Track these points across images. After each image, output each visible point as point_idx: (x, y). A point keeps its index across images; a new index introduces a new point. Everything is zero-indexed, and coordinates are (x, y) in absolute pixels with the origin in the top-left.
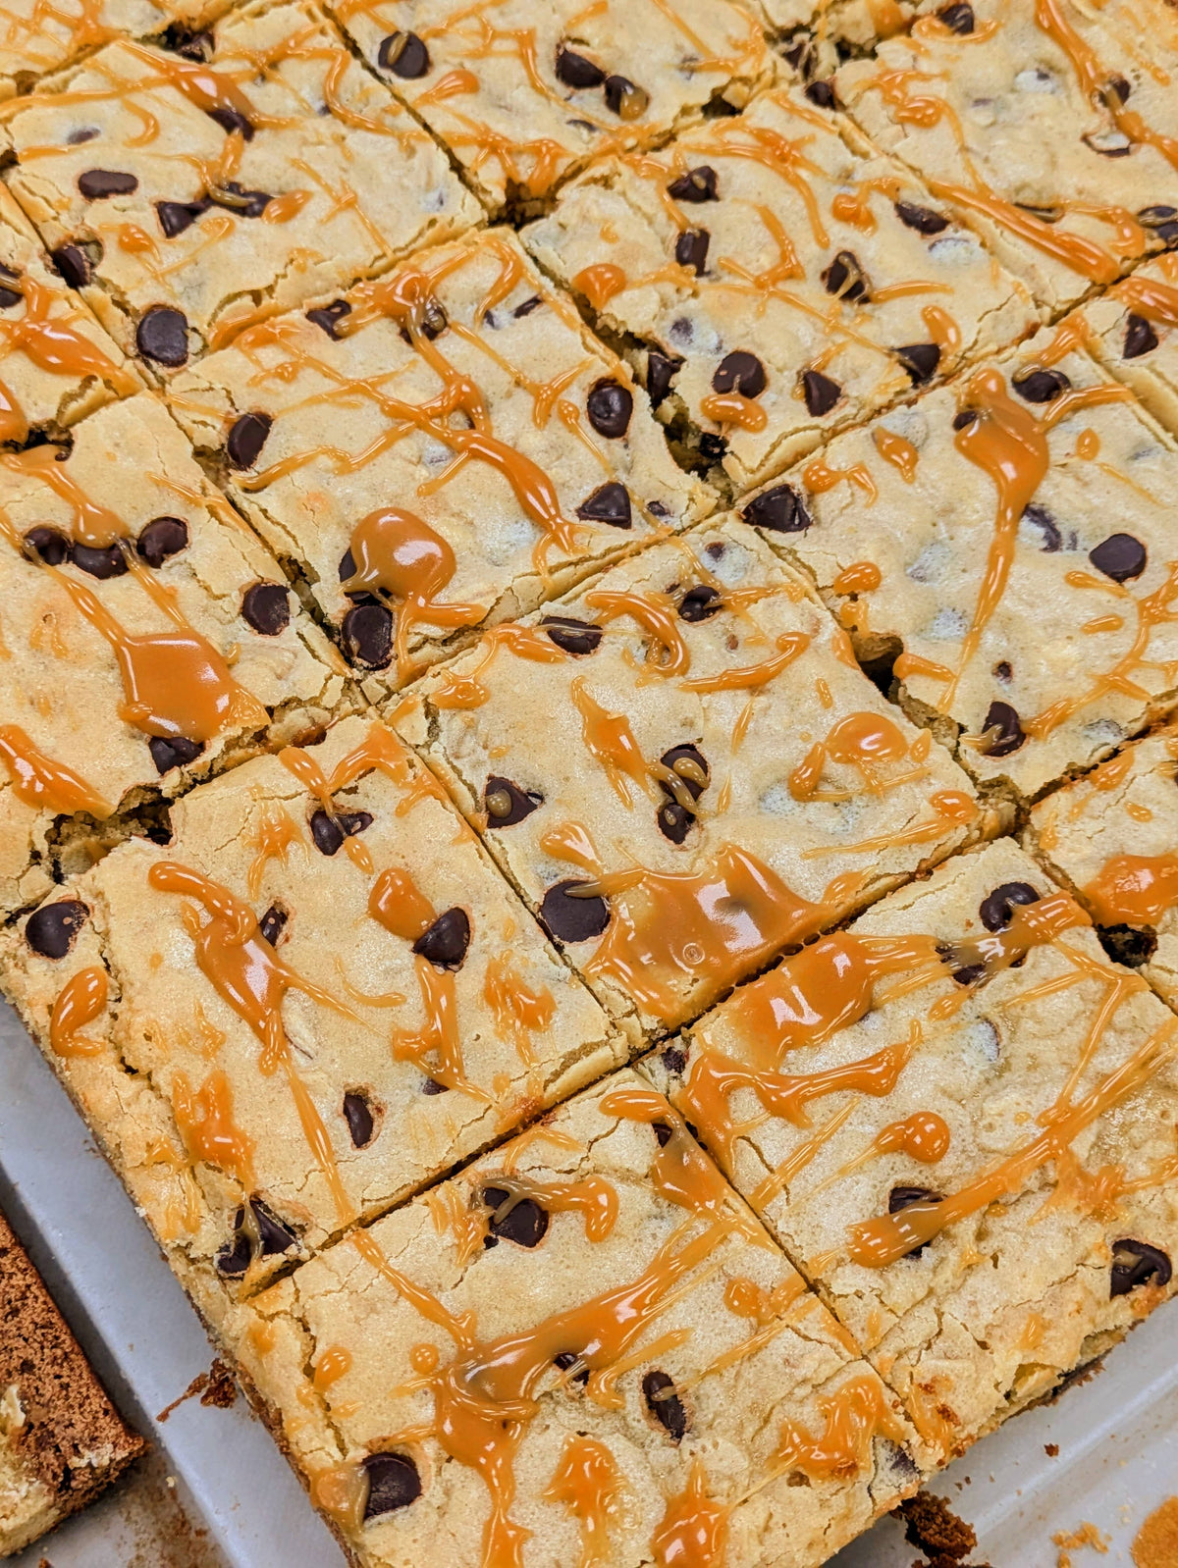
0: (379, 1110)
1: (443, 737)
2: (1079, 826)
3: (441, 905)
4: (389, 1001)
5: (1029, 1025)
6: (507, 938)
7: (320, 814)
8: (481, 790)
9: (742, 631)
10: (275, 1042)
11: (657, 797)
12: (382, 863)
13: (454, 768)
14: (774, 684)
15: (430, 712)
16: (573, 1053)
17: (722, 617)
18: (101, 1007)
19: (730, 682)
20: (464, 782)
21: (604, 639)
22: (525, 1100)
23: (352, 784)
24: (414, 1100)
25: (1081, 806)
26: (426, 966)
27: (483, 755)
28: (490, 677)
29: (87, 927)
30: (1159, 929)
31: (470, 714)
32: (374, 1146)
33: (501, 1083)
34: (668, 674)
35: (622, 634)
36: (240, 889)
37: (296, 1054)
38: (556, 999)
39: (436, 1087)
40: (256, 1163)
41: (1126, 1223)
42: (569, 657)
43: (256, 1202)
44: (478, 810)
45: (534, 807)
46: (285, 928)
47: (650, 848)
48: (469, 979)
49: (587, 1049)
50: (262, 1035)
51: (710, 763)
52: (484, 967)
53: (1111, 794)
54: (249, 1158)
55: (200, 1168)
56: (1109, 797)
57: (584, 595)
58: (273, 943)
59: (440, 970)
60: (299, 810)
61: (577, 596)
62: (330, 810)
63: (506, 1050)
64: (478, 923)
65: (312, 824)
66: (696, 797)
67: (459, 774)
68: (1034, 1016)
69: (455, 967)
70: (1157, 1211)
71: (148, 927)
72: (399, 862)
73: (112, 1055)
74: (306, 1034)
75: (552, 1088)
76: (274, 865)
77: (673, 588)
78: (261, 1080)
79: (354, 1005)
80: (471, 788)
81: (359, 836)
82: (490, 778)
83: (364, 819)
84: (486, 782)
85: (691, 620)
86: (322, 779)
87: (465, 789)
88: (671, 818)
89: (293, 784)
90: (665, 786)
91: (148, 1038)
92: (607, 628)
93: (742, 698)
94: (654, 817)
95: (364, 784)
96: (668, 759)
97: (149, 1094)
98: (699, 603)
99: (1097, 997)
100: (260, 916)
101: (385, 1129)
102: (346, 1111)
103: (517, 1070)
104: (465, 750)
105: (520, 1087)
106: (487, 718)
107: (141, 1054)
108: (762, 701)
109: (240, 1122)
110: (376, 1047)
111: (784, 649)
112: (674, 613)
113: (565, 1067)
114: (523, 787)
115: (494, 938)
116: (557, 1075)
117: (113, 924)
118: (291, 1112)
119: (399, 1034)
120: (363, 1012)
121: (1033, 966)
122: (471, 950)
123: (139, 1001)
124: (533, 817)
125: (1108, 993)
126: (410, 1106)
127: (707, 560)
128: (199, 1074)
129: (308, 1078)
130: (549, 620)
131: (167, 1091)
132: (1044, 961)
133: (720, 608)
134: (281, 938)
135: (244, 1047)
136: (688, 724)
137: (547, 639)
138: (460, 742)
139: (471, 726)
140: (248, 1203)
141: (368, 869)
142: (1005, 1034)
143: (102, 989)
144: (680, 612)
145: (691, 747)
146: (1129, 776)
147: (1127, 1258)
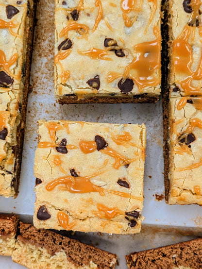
0: (124, 179)
1: (72, 86)
3: (93, 139)
4: (106, 163)
6: (109, 132)
7: (57, 148)
8: (88, 86)
9: (87, 11)
10: (98, 189)
11: (113, 53)
12: (76, 144)
13: (80, 88)
14: (104, 13)
15: (65, 85)
16: (140, 137)
17: (81, 13)
18: (67, 216)
19: (98, 22)
20: (85, 89)
21: (71, 40)
22: (142, 152)
23: (56, 138)
24: (128, 171)
26: (102, 150)
27: (81, 81)
28: (65, 68)
29: (48, 209)
31: (71, 77)
32: (131, 185)
33: (136, 154)
34: (87, 33)
35: (72, 35)
36: (62, 175)
37: (104, 187)
38: (127, 131)
39: (127, 166)
40: (120, 209)
42: (71, 49)
43: (126, 214)
44: (93, 90)
45: (98, 78)
46: (76, 171)
47: (124, 62)
48: (112, 144)
49: (141, 133)
50: (95, 191)
51: (112, 38)
52: (112, 140)
54: (119, 210)
55: (112, 219)
57: (58, 37)
58: (78, 176)
59: (105, 149)
60: (54, 152)
61: (57, 38)
62: (58, 146)
63: (131, 148)
64: (102, 135)
65: (59, 151)
66: (117, 45)
67: (82, 88)
69: (106, 145)
71: (58, 198)
72: (79, 141)
73: (78, 221)
74: (101, 182)
75: (144, 145)
76: (62, 165)
77: (68, 18)
78: (104, 197)
79: (102, 170)
80: (87, 88)
81: (67, 144)
82: (87, 83)
83: (64, 140)
84: (87, 84)
85: (77, 19)
86: (50, 143)
87: (87, 89)
88: (120, 54)
89: (48, 150)
90: (112, 50)
91: (81, 213)
92: (69, 37)
93: (102, 22)
94: (117, 57)
95: (57, 135)
96: (106, 45)
97: (91, 219)
98: (75, 15)
100: (70, 174)
101: (129, 180)
102: (121, 185)
103: (136, 149)
104: (78, 84)
105: (140, 151)
106: (74, 75)
107: (83, 216)
108: (106, 18)
109: (110, 206)
110: (113, 171)
111: (98, 6)
112: (74, 21)
113: (142, 139)
114: (93, 78)
115: (107, 134)
116: (142, 142)
117: (52, 204)
118: (114, 196)
119: (114, 166)
120: (105, 169)
122: (106, 140)
123: (73, 210)
124: (101, 80)
126: (128, 173)
127: (65, 7)
128: (95, 208)
129: (111, 188)
130: (59, 48)
131: (94, 216)
133: (79, 11)
134: (78, 174)
135: (95, 196)
136: (101, 36)
137: (64, 51)
138: (75, 84)
139: (74, 79)
140: (126, 216)
141: (75, 148)
143: (63, 213)
144: (74, 20)
145: (106, 39)
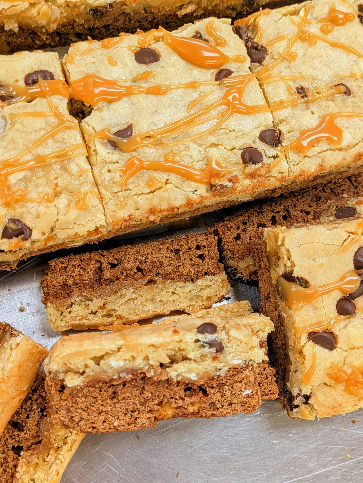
2: (85, 58)
5: (18, 126)
25: (91, 50)
30: (95, 108)
41: (18, 212)
53: (106, 51)
56: (105, 51)
68: (22, 123)
70: (33, 212)
99: (53, 125)
121: (34, 105)
125: (59, 125)
132: (39, 104)
142: (9, 126)
146: (117, 46)
147: (12, 226)
